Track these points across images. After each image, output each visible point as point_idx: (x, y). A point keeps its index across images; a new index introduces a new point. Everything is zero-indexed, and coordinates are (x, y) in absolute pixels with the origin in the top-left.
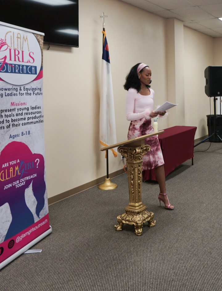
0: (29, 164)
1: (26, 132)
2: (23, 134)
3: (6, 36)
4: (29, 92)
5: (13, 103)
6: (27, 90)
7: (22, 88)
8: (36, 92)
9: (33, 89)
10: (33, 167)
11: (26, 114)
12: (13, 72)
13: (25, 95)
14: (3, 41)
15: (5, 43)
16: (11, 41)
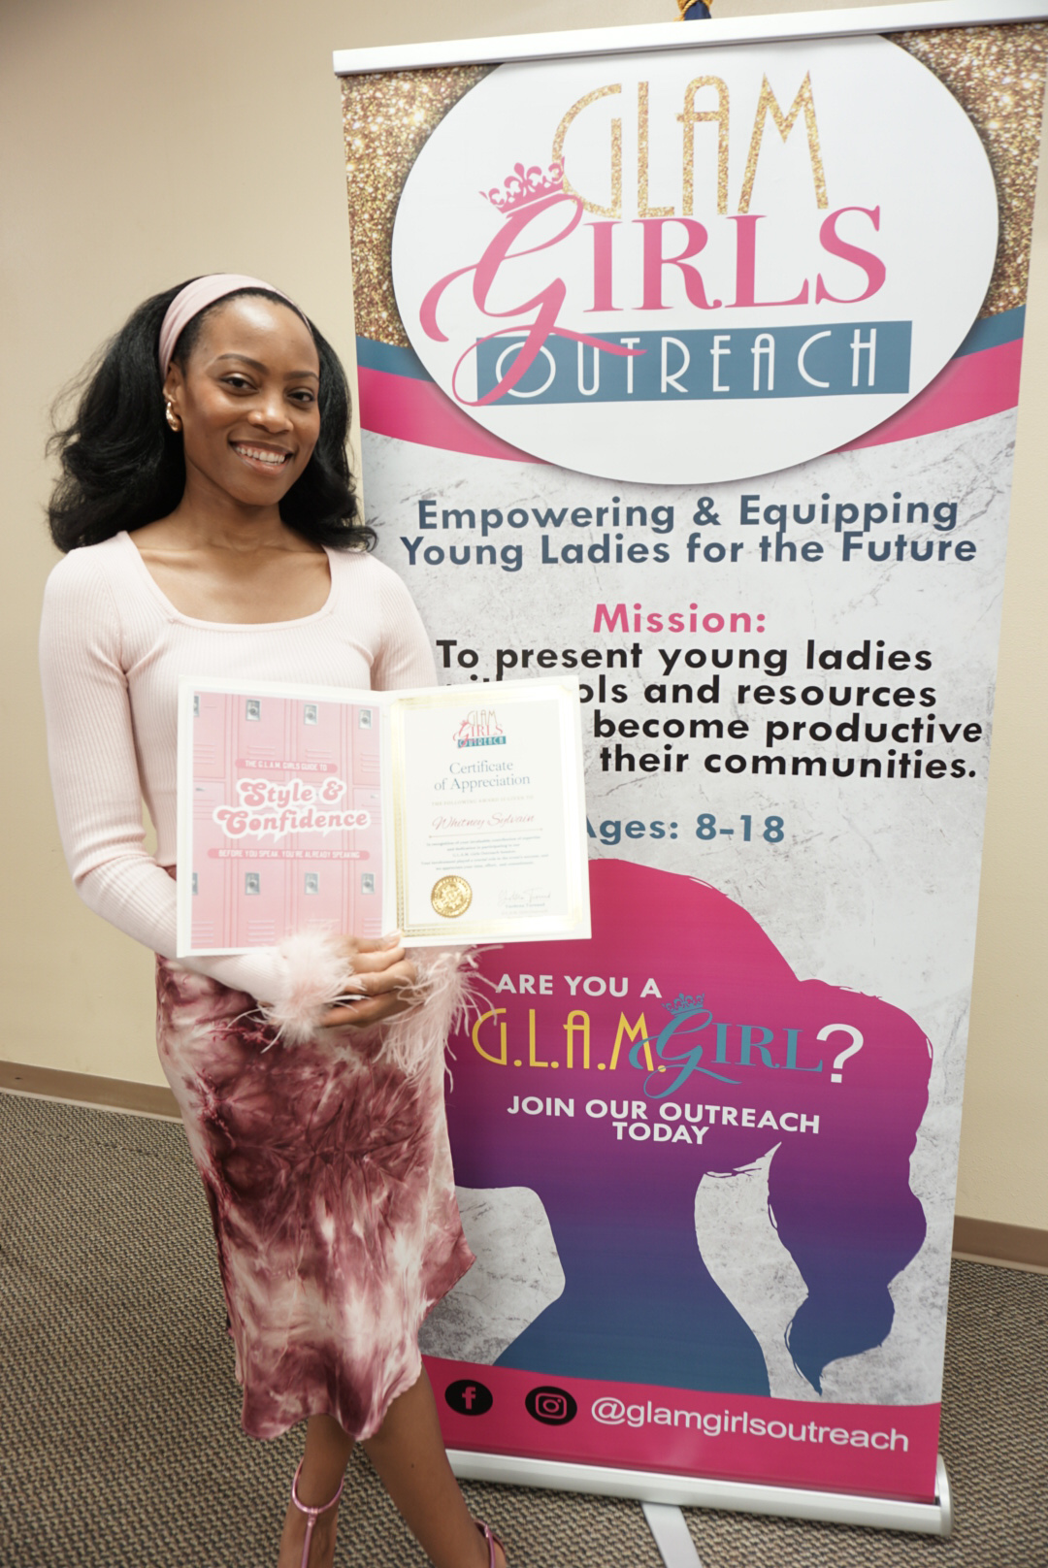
0: (757, 1036)
1: (747, 819)
2: (706, 827)
3: (561, 135)
4: (796, 533)
5: (621, 609)
6: (783, 520)
7: (727, 506)
8: (883, 533)
9: (843, 514)
10: (791, 1063)
11: (749, 695)
12: (630, 390)
13: (750, 554)
14: (536, 179)
15: (560, 186)
16: (616, 164)
